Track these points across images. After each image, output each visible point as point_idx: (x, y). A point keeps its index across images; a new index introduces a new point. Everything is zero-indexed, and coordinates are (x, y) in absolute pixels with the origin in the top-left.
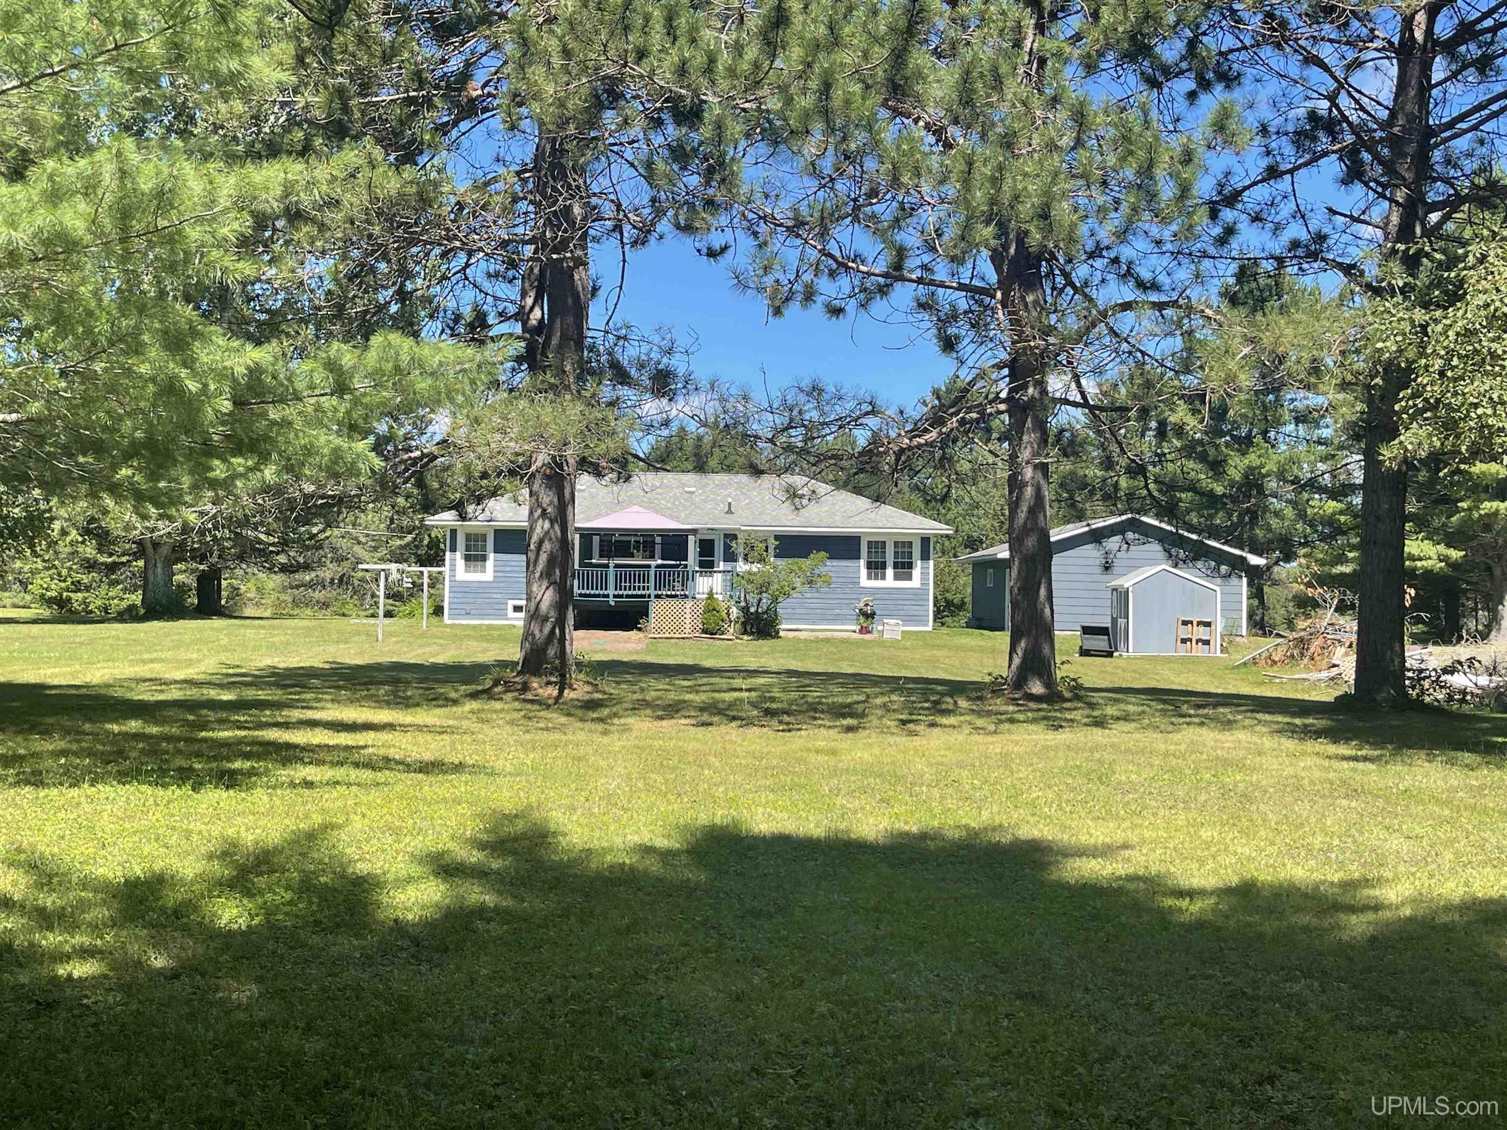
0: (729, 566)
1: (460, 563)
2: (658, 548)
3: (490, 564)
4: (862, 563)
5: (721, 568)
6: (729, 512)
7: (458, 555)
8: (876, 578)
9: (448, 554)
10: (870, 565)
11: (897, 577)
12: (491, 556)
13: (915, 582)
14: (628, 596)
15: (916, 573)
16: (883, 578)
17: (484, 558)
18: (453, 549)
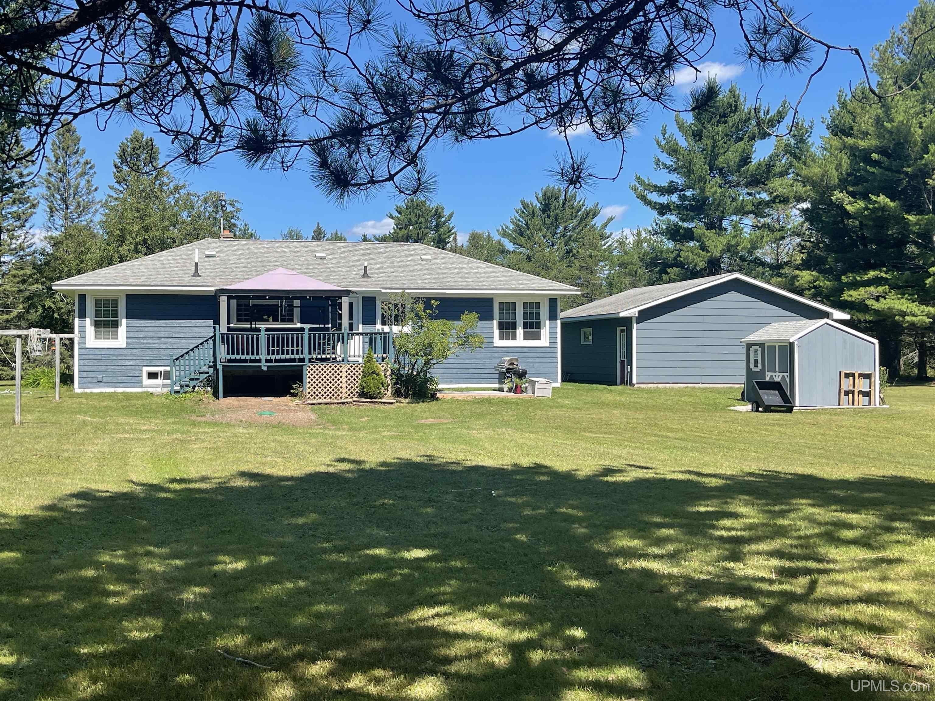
0: (369, 329)
1: (90, 330)
2: (297, 312)
3: (122, 330)
4: (495, 323)
5: (361, 330)
6: (365, 275)
7: (88, 321)
8: (507, 338)
9: (77, 320)
10: (501, 326)
11: (526, 337)
12: (124, 321)
13: (544, 341)
14: (277, 361)
15: (545, 332)
16: (514, 337)
17: (115, 324)
18: (82, 315)
